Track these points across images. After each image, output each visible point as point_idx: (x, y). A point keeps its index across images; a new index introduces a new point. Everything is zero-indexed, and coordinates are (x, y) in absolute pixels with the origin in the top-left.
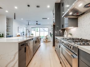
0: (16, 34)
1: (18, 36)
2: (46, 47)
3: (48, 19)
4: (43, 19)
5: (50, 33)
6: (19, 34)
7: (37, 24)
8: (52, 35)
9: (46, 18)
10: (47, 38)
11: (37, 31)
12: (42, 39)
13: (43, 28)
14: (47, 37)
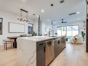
0: (44, 34)
1: (45, 35)
2: (74, 50)
3: (78, 13)
4: (70, 15)
5: (83, 32)
6: (46, 33)
7: (62, 22)
8: (85, 36)
9: (75, 13)
10: (76, 39)
11: (64, 30)
12: (69, 40)
13: (71, 27)
14: (76, 37)
